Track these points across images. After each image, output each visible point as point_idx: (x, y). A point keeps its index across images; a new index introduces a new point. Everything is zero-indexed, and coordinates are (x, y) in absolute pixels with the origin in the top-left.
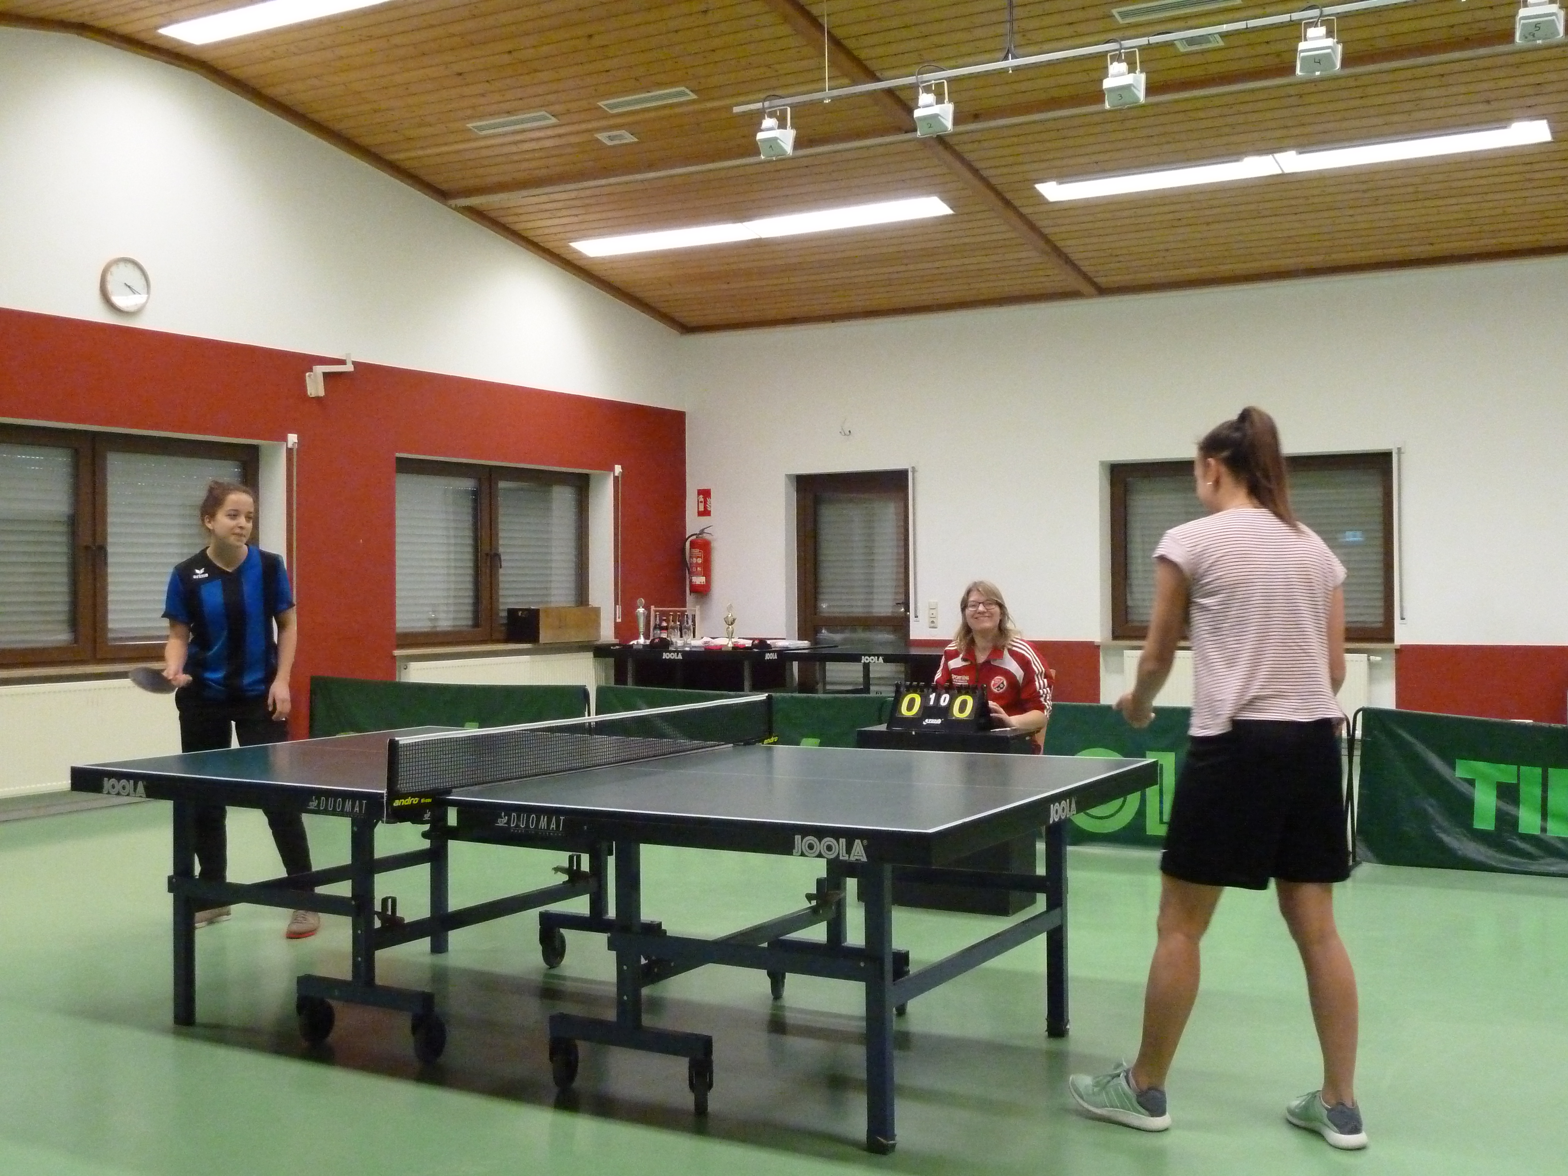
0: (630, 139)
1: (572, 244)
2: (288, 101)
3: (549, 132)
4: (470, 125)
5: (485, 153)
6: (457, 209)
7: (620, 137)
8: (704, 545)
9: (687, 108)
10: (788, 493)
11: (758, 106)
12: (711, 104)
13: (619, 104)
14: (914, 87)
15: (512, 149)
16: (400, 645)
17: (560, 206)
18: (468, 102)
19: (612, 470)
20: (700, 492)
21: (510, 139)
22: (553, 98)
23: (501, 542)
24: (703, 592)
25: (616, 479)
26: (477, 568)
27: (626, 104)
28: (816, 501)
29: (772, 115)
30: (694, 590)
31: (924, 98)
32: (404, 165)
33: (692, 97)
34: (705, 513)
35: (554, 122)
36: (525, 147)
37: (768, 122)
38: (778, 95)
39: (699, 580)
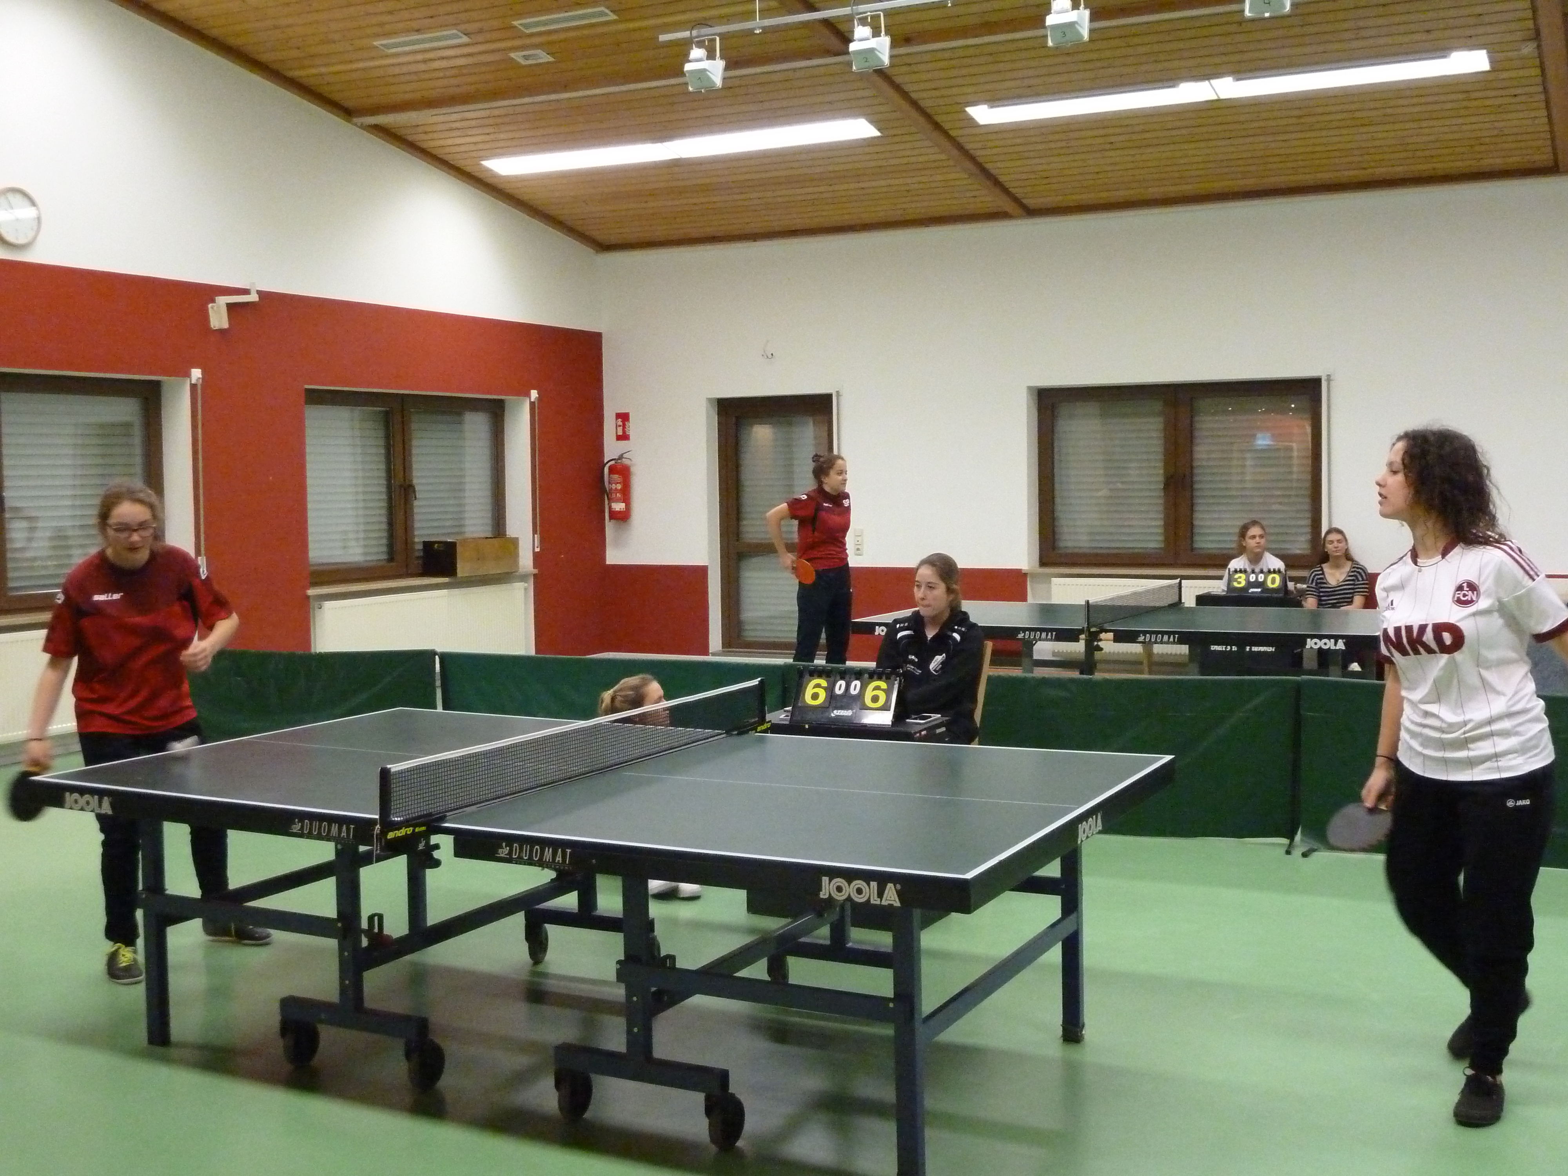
0: (546, 58)
1: (484, 163)
3: (460, 51)
4: (376, 43)
5: (391, 71)
6: (364, 127)
7: (537, 57)
8: (623, 471)
9: (605, 29)
10: (708, 417)
11: (686, 34)
12: (631, 25)
13: (537, 24)
14: (849, 19)
15: (422, 67)
16: (315, 584)
17: (473, 123)
18: (374, 20)
19: (528, 395)
20: (619, 416)
21: (420, 57)
22: (463, 16)
23: (415, 473)
24: (623, 517)
25: (532, 404)
26: (390, 499)
27: (545, 23)
28: (738, 425)
29: (700, 45)
30: (614, 515)
31: (861, 32)
32: (305, 81)
33: (613, 17)
34: (624, 437)
35: (465, 39)
36: (436, 65)
37: (697, 53)
38: (705, 19)
39: (619, 506)
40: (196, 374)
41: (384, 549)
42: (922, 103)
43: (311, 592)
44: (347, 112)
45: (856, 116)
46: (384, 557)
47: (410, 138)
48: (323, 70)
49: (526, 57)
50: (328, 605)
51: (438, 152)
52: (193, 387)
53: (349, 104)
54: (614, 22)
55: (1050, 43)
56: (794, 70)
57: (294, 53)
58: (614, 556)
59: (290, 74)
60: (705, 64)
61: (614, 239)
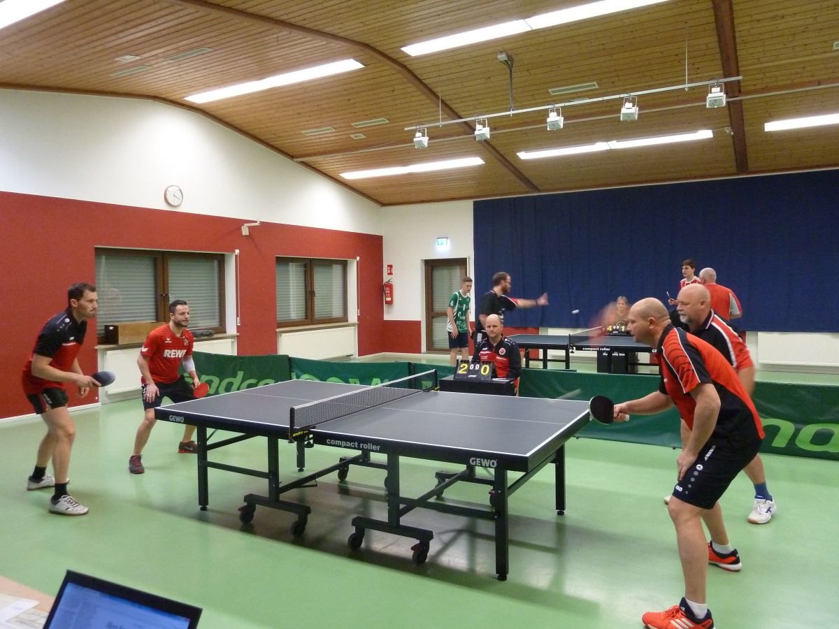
0: (363, 137)
1: (341, 175)
2: (233, 123)
3: (334, 134)
4: (302, 132)
5: (308, 142)
6: (297, 162)
7: (360, 136)
8: (390, 286)
9: (385, 126)
10: (421, 266)
11: (414, 128)
12: (394, 124)
13: (359, 125)
14: (474, 121)
15: (318, 140)
16: (279, 327)
17: (336, 160)
18: (302, 124)
19: (356, 259)
20: (388, 266)
21: (318, 137)
22: (334, 122)
23: (315, 287)
24: (390, 303)
25: (357, 262)
26: (306, 297)
27: (362, 124)
28: (432, 269)
29: (419, 131)
30: (387, 302)
31: (478, 127)
32: (277, 146)
33: (388, 122)
34: (391, 274)
35: (334, 130)
36: (323, 140)
37: (418, 134)
38: (421, 122)
39: (389, 299)
40: (237, 251)
41: (304, 315)
42: (500, 152)
43: (278, 330)
44: (292, 157)
45: (477, 156)
46: (304, 317)
47: (314, 166)
48: (284, 142)
49: (356, 137)
50: (283, 335)
51: (324, 171)
52: (236, 256)
53: (292, 154)
54: (388, 123)
55: (548, 129)
56: (454, 140)
57: (273, 136)
58: (387, 317)
59: (272, 144)
60: (422, 139)
61: (387, 201)
